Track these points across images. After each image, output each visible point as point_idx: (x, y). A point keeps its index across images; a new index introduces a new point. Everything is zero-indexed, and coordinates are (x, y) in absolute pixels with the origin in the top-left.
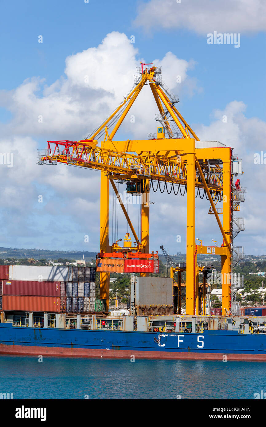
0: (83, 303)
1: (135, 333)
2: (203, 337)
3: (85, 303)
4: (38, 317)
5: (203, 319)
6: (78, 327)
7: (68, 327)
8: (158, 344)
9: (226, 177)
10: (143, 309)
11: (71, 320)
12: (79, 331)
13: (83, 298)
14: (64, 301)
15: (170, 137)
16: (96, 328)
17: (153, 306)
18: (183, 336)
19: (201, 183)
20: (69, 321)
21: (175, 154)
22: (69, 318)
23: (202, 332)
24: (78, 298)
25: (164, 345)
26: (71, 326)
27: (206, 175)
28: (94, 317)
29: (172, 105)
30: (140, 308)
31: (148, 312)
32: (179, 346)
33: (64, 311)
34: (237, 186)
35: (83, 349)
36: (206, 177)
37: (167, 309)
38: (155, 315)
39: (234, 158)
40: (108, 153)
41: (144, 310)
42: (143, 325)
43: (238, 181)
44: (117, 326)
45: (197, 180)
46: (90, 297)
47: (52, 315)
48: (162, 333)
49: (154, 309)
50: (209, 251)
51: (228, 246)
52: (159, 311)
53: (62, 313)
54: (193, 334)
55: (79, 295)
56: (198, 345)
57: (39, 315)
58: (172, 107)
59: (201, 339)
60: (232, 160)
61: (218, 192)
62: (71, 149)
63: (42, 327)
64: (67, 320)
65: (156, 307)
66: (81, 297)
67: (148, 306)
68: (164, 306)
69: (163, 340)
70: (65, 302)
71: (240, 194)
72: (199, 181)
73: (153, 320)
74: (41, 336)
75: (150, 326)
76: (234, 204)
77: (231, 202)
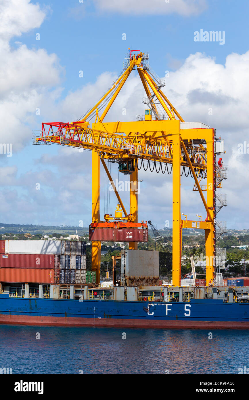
0: (75, 275)
1: (125, 303)
2: (190, 306)
3: (77, 275)
4: (34, 287)
5: (190, 289)
6: (72, 297)
7: (62, 297)
8: (147, 312)
9: (209, 156)
10: (132, 280)
11: (65, 291)
12: (72, 301)
13: (75, 270)
14: (58, 272)
15: (157, 119)
16: (89, 299)
17: (142, 277)
18: (171, 305)
19: (186, 162)
20: (63, 292)
21: (161, 135)
22: (63, 289)
23: (189, 301)
24: (71, 270)
25: (153, 314)
26: (65, 297)
27: (190, 155)
28: (86, 288)
29: (159, 89)
30: (130, 279)
31: (137, 283)
32: (167, 315)
33: (58, 282)
34: (220, 164)
35: (76, 318)
36: (190, 156)
37: (153, 281)
38: (143, 286)
39: (217, 138)
40: (99, 134)
41: (134, 281)
42: (133, 295)
43: (221, 159)
44: (108, 296)
45: (182, 159)
46: (81, 269)
47: (47, 286)
48: (151, 302)
49: (142, 280)
50: (194, 225)
51: (212, 221)
52: (147, 282)
53: (55, 284)
54: (181, 303)
55: (71, 268)
56: (185, 314)
57: (34, 286)
58: (158, 91)
59: (187, 307)
60: (215, 140)
61: (201, 170)
62: (64, 130)
63: (37, 298)
64: (61, 291)
65: (144, 279)
66: (73, 269)
67: (137, 277)
68: (152, 277)
69: (152, 309)
70: (59, 274)
71: (222, 172)
72: (184, 160)
73: (142, 290)
74: (36, 306)
75: (140, 296)
76: (217, 181)
77: (214, 179)
